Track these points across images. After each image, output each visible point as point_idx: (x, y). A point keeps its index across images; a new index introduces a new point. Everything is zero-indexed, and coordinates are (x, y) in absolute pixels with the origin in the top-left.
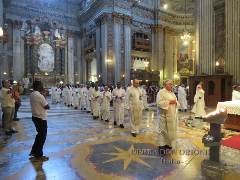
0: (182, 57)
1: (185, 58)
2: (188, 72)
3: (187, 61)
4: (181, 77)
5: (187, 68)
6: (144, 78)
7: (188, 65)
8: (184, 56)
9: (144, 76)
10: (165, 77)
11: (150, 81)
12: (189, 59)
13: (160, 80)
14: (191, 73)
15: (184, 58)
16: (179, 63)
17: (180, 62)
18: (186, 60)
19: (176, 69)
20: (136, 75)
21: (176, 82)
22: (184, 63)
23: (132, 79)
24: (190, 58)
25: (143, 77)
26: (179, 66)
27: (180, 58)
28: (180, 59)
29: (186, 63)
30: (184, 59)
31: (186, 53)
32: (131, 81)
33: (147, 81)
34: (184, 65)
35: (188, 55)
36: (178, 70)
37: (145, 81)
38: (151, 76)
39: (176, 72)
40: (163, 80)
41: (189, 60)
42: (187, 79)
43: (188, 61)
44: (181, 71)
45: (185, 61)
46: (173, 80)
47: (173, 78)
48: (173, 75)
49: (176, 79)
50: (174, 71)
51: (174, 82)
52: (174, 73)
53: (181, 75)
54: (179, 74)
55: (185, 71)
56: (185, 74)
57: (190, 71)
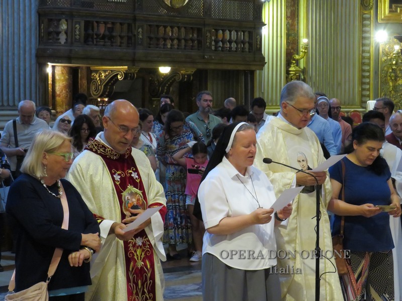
6: (140, 52)
9: (140, 33)
10: (304, 41)
11: (187, 71)
13: (261, 62)
20: (79, 29)
21: (385, 83)
23: (55, 58)
25: (131, 41)
32: (49, 70)
33: (165, 70)
37: (156, 71)
38: (199, 31)
39: (384, 8)
40: (288, 64)
46: (363, 64)
47: (363, 51)
48: (363, 32)
49: (385, 58)
50: (368, 3)
51: (369, 83)
52: (367, 16)
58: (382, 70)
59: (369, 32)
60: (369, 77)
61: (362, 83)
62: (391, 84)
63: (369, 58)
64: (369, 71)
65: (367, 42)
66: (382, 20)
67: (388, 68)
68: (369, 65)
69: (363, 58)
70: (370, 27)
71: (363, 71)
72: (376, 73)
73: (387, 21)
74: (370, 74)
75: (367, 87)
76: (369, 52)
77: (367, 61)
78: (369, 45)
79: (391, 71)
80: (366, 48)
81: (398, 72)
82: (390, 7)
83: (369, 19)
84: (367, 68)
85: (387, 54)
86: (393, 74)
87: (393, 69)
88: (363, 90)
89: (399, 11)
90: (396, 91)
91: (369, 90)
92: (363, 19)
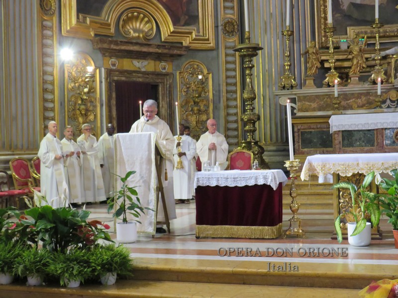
2: (168, 28)
4: (109, 73)
14: (186, 42)
21: (73, 118)
39: (70, 17)
42: (155, 88)
44: (110, 15)
46: (45, 91)
47: (45, 73)
48: (43, 46)
49: (73, 85)
50: (49, 6)
52: (49, 24)
53: (113, 47)
54: (96, 35)
55: (142, 19)
56: (146, 41)
57: (182, 22)
58: (69, 101)
59: (52, 46)
60: (53, 109)
61: (45, 118)
62: (81, 120)
63: (52, 83)
64: (53, 101)
65: (48, 60)
66: (68, 31)
67: (76, 98)
68: (52, 92)
69: (45, 82)
70: (53, 40)
71: (45, 100)
72: (62, 104)
73: (74, 34)
74: (54, 106)
76: (52, 75)
77: (50, 87)
78: (52, 65)
79: (80, 102)
80: (48, 69)
81: (89, 104)
82: (78, 18)
83: (51, 28)
84: (49, 96)
85: (74, 80)
86: (83, 107)
87: (82, 100)
89: (88, 22)
92: (43, 27)
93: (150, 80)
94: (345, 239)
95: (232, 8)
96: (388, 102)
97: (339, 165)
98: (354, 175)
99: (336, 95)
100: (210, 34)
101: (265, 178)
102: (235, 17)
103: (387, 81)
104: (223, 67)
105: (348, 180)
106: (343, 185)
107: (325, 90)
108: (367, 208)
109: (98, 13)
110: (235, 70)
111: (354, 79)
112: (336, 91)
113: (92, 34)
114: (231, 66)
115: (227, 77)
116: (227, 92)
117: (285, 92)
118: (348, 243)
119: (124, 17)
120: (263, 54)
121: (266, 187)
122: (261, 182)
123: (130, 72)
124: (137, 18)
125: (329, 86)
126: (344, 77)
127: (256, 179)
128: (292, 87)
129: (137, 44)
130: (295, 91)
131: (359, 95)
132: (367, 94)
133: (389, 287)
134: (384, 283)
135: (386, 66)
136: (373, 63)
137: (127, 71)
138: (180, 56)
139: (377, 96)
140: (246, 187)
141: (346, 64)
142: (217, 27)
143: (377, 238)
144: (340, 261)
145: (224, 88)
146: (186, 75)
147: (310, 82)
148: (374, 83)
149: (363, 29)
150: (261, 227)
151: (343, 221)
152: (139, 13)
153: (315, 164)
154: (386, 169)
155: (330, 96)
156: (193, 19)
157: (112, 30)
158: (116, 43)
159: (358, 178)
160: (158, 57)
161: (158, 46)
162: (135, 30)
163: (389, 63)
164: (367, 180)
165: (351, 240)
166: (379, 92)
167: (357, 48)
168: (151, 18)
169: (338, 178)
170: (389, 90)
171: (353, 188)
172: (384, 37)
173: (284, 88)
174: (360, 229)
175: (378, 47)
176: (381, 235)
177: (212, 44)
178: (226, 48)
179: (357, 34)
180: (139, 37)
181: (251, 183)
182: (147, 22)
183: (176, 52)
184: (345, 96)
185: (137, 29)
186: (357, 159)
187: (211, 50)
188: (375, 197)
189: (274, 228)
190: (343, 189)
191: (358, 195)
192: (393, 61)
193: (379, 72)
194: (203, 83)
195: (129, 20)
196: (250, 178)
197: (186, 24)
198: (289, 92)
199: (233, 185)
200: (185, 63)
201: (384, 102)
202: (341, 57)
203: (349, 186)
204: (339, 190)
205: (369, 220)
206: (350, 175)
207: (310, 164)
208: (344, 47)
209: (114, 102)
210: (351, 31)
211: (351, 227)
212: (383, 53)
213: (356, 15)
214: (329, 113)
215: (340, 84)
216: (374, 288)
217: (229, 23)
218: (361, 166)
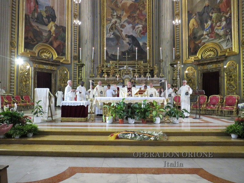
0: (39, 10)
1: (47, 17)
2: (55, 56)
3: (51, 26)
4: (35, 69)
5: (51, 44)
7: (56, 39)
8: (46, 11)
12: (57, 22)
14: (61, 61)
15: (45, 15)
16: (32, 26)
17: (34, 24)
18: (49, 22)
19: (20, 39)
22: (46, 31)
24: (60, 21)
26: (31, 35)
27: (32, 9)
28: (33, 15)
29: (50, 31)
30: (46, 20)
31: (50, 4)
34: (45, 34)
35: (54, 10)
36: (28, 45)
39: (22, 49)
41: (56, 26)
42: (50, 74)
43: (54, 28)
44: (36, 50)
45: (47, 25)
46: (11, 73)
47: (11, 67)
48: (11, 58)
49: (22, 72)
50: (14, 45)
51: (14, 82)
52: (14, 51)
53: (36, 60)
54: (31, 56)
55: (47, 53)
56: (48, 59)
57: (60, 55)
58: (20, 77)
59: (14, 58)
60: (14, 79)
61: (11, 82)
62: (24, 83)
66: (20, 54)
67: (23, 76)
68: (14, 73)
69: (11, 70)
70: (15, 56)
71: (11, 76)
72: (17, 78)
73: (23, 55)
75: (13, 84)
76: (14, 68)
77: (13, 72)
78: (14, 64)
79: (24, 77)
80: (13, 66)
81: (27, 78)
82: (24, 50)
83: (14, 52)
84: (13, 75)
85: (22, 70)
86: (25, 79)
87: (25, 77)
88: (11, 85)
89: (28, 52)
90: (26, 87)
91: (14, 85)
92: (11, 52)
93: (49, 72)
94: (106, 121)
95: (76, 52)
96: (120, 83)
97: (105, 100)
98: (109, 103)
99: (106, 80)
100: (69, 59)
101: (83, 103)
102: (77, 55)
103: (120, 77)
104: (73, 69)
105: (107, 104)
106: (106, 106)
107: (103, 78)
108: (112, 112)
109: (32, 49)
110: (76, 71)
111: (111, 76)
112: (106, 79)
113: (29, 56)
114: (76, 69)
115: (74, 73)
116: (74, 77)
117: (91, 78)
118: (106, 123)
119: (41, 51)
120: (85, 67)
121: (83, 106)
122: (82, 105)
123: (42, 69)
124: (45, 52)
125: (104, 77)
126: (108, 75)
127: (80, 104)
128: (93, 77)
129: (45, 60)
130: (94, 78)
131: (112, 80)
132: (115, 80)
133: (116, 135)
134: (115, 134)
135: (120, 73)
136: (116, 71)
137: (41, 69)
138: (59, 65)
139: (117, 81)
140: (77, 106)
141: (109, 71)
142: (71, 57)
143: (115, 121)
144: (104, 128)
145: (73, 76)
146: (61, 71)
147: (98, 76)
148: (117, 77)
149: (114, 62)
150: (81, 118)
151: (105, 116)
152: (46, 51)
153: (98, 100)
154: (118, 101)
155: (104, 80)
156: (64, 54)
157: (37, 55)
158: (38, 59)
159: (110, 104)
160: (52, 65)
161: (52, 62)
162: (44, 56)
163: (121, 72)
164: (112, 105)
165: (107, 122)
166: (118, 80)
167: (112, 67)
168: (50, 52)
169: (104, 104)
170: (120, 79)
171: (108, 107)
172: (120, 64)
173: (91, 77)
174: (109, 119)
175: (118, 67)
176: (116, 120)
177: (70, 62)
178: (74, 64)
179: (113, 63)
180: (46, 58)
181: (79, 105)
182: (49, 54)
183: (58, 64)
184: (108, 80)
185: (45, 55)
186: (110, 99)
187: (69, 64)
188: (114, 109)
189: (85, 118)
190: (106, 107)
191: (110, 109)
192: (122, 71)
193: (118, 74)
194: (66, 74)
195: (42, 52)
196: (79, 103)
197: (62, 55)
198: (92, 78)
199: (73, 105)
200: (61, 67)
201: (119, 83)
202: (108, 69)
203: (107, 106)
204: (104, 107)
205: (112, 116)
206: (108, 103)
207: (96, 100)
208: (109, 66)
209: (36, 78)
210: (111, 62)
211: (107, 118)
212: (119, 69)
213: (112, 58)
214: (104, 85)
215: (107, 77)
216: (112, 135)
217: (75, 57)
218: (111, 101)
